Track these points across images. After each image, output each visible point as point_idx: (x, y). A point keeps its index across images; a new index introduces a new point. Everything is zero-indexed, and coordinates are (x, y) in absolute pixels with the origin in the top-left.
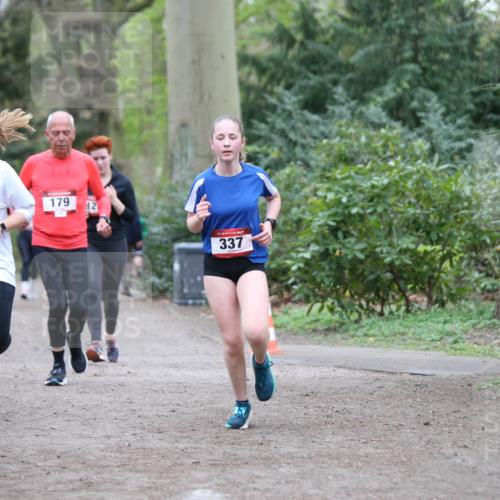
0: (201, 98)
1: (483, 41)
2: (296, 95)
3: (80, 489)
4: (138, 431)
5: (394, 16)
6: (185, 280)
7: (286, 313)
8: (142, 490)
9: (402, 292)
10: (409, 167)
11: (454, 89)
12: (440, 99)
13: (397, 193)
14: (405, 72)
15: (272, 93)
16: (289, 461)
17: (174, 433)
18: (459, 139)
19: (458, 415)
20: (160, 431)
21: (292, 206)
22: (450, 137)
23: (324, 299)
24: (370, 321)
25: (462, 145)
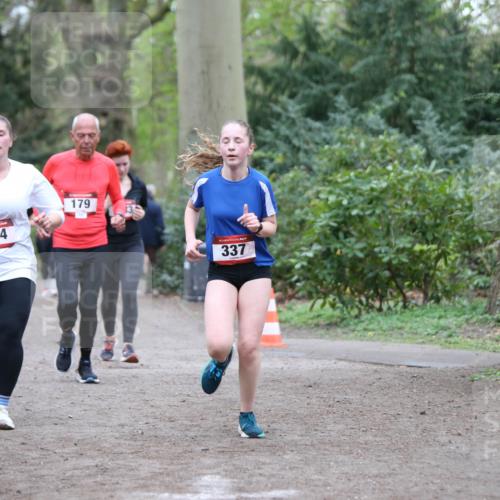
0: (210, 106)
1: (476, 52)
2: (300, 103)
3: (95, 475)
4: (151, 420)
5: (392, 29)
6: (195, 278)
7: (290, 309)
8: (154, 476)
9: (400, 289)
10: (406, 172)
11: (448, 98)
12: (435, 106)
13: (395, 196)
14: (402, 82)
15: (276, 102)
16: (294, 448)
17: (185, 422)
18: (453, 145)
19: (452, 404)
20: (171, 420)
21: (296, 208)
22: (444, 143)
23: (326, 295)
24: (369, 316)
25: (456, 150)
